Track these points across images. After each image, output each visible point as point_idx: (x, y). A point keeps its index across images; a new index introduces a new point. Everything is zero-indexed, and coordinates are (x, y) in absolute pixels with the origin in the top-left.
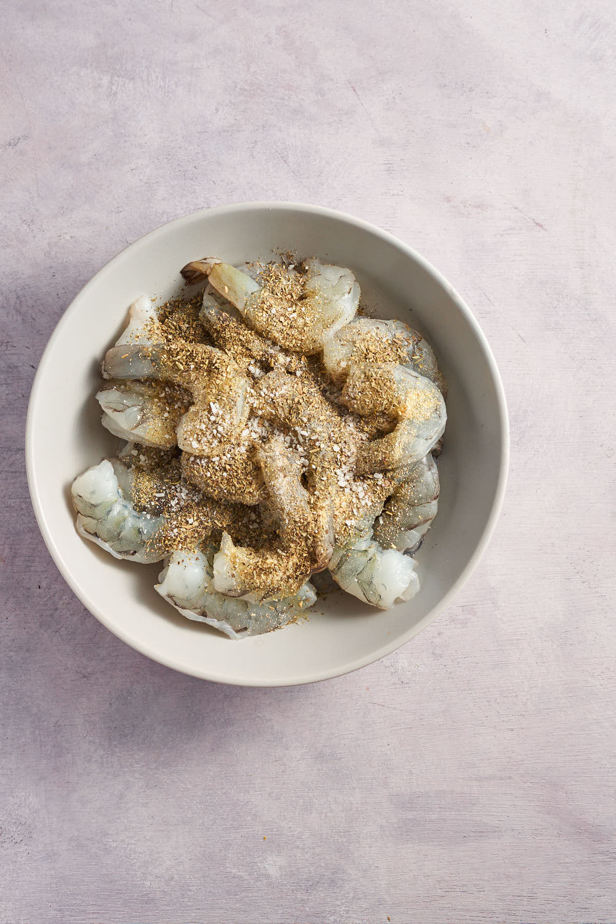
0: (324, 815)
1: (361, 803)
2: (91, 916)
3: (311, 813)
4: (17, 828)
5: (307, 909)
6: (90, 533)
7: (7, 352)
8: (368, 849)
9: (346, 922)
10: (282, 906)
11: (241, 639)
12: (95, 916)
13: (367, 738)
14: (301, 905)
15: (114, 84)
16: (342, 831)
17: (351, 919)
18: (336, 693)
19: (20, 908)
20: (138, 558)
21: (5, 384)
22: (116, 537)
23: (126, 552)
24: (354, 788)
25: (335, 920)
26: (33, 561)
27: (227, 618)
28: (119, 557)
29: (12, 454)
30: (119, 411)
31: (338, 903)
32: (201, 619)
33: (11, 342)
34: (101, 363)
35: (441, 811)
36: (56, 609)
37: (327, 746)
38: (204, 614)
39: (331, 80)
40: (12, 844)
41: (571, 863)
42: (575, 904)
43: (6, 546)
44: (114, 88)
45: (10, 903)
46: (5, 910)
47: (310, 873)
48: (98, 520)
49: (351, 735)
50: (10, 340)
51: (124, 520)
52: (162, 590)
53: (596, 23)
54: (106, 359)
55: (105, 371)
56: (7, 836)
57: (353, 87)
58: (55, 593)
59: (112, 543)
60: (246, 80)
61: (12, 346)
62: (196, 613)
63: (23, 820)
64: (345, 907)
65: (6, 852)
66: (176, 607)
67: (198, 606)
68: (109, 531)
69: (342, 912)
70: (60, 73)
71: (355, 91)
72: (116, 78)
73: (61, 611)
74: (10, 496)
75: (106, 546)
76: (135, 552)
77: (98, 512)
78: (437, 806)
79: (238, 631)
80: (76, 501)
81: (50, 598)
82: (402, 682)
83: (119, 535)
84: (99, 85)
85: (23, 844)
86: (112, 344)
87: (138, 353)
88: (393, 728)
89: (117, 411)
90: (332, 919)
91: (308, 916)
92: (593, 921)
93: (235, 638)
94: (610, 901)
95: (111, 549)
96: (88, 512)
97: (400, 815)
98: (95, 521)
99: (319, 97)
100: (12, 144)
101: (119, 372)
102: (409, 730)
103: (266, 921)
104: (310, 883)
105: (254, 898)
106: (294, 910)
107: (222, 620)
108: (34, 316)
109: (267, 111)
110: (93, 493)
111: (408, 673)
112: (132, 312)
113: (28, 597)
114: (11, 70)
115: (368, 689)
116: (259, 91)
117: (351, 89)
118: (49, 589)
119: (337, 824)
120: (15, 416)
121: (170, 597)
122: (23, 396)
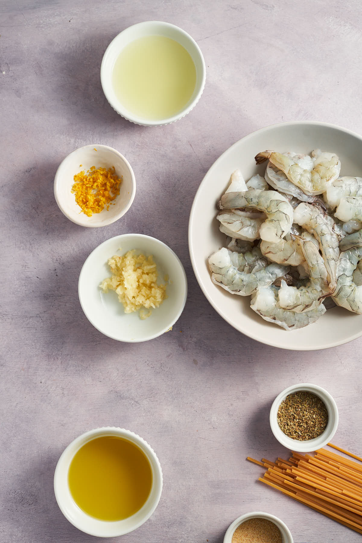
0: (176, 491)
1: (194, 486)
2: (66, 539)
3: (170, 490)
4: (30, 497)
5: (168, 536)
6: (218, 282)
7: (26, 270)
8: (197, 507)
9: (187, 542)
10: (156, 534)
11: (291, 330)
12: (68, 539)
13: (197, 454)
14: (166, 534)
15: (76, 143)
16: (185, 499)
17: (189, 541)
18: (182, 433)
19: (32, 535)
20: (242, 293)
21: (25, 286)
22: (231, 283)
23: (236, 291)
24: (191, 478)
25: (182, 541)
26: (38, 370)
27: (285, 320)
28: (233, 293)
29: (28, 319)
30: (231, 223)
31: (183, 533)
32: (273, 321)
33: (28, 266)
34: (219, 202)
35: (233, 489)
36: (49, 393)
37: (178, 458)
38: (274, 319)
39: (180, 141)
40: (28, 505)
41: (294, 514)
42: (296, 533)
43: (25, 363)
44: (76, 144)
45: (27, 533)
46: (24, 536)
47: (170, 519)
48: (223, 275)
49: (189, 453)
50: (27, 265)
51: (235, 275)
52: (254, 307)
53: (306, 114)
54: (222, 199)
55: (221, 205)
56: (26, 501)
57: (190, 144)
58: (48, 386)
59: (229, 286)
60: (139, 141)
61: (28, 268)
62: (271, 318)
63: (33, 494)
64: (187, 535)
65: (25, 509)
66: (261, 316)
67: (272, 315)
68: (228, 280)
69: (185, 537)
70: (51, 137)
71: (191, 146)
72: (77, 140)
73: (51, 394)
74: (27, 339)
75: (226, 288)
76: (240, 290)
77: (223, 271)
78: (230, 487)
79: (290, 327)
80: (212, 267)
81: (46, 388)
82: (214, 428)
83: (233, 282)
84: (69, 143)
85: (33, 505)
86: (223, 193)
87: (238, 195)
88: (210, 450)
89: (229, 223)
90: (180, 540)
91: (169, 539)
92: (305, 542)
93: (290, 331)
94: (313, 532)
95: (229, 290)
96: (218, 271)
97: (213, 491)
98: (221, 276)
99: (174, 149)
100: (28, 171)
101: (229, 205)
102: (217, 450)
103: (148, 541)
104: (170, 523)
105: (143, 531)
106: (162, 536)
107: (283, 321)
108: (38, 253)
109: (149, 156)
110: (220, 262)
111: (216, 423)
112: (233, 177)
113: (36, 387)
114: (27, 136)
115: (197, 431)
116: (146, 146)
117: (190, 145)
118: (46, 383)
119: (183, 495)
120: (29, 301)
121: (259, 311)
122: (33, 291)
